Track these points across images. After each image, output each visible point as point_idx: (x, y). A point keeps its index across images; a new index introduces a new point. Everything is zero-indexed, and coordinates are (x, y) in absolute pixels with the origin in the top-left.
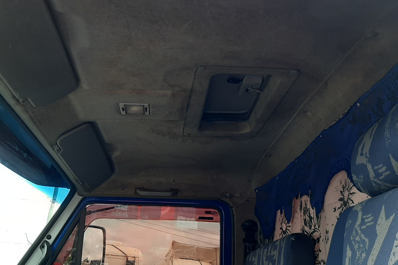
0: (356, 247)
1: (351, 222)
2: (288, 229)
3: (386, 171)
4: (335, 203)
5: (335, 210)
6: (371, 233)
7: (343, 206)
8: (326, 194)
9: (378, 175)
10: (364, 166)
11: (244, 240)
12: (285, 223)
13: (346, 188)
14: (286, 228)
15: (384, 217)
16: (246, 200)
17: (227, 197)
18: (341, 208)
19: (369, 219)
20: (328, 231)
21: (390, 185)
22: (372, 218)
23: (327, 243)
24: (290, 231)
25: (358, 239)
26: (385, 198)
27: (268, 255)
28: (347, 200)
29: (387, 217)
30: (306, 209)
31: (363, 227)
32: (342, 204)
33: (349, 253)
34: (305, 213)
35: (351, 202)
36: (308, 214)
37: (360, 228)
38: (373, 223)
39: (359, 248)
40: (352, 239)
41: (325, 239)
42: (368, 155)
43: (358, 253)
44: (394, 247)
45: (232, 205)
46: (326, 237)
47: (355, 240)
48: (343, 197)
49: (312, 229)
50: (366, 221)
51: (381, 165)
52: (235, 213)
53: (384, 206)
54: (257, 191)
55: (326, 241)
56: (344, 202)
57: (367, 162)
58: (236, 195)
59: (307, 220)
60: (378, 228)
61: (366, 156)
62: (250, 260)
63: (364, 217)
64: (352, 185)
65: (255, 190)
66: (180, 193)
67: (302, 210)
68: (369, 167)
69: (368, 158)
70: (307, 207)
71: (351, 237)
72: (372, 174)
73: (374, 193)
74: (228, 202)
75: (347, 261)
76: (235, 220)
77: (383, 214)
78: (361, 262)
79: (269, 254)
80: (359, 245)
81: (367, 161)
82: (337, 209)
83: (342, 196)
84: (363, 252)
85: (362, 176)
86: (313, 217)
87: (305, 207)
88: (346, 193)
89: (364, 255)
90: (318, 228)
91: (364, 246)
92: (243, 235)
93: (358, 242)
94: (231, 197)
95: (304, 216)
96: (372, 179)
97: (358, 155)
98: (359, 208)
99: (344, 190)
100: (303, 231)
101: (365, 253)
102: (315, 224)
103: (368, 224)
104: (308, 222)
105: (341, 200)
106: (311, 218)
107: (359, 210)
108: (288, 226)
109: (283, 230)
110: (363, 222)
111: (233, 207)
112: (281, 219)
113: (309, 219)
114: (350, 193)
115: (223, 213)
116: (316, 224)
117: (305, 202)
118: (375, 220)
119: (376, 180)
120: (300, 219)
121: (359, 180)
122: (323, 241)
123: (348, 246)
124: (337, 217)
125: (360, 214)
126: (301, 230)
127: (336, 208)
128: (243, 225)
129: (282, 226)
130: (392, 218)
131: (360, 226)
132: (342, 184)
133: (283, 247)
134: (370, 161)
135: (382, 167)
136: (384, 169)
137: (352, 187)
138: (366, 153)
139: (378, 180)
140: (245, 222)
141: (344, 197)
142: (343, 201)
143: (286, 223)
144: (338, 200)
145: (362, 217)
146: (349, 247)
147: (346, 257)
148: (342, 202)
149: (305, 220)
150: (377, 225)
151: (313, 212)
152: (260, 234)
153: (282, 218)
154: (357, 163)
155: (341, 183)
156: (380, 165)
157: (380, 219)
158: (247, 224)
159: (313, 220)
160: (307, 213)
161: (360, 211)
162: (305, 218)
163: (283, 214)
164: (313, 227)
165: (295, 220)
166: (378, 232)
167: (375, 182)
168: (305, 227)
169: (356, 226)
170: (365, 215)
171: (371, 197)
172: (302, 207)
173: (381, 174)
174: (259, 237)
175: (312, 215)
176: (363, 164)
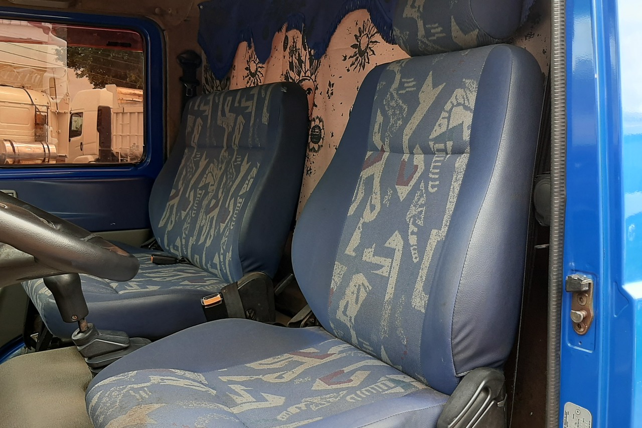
0: (390, 113)
1: (384, 83)
2: (259, 71)
3: (441, 32)
4: (347, 49)
5: (345, 59)
6: (412, 101)
7: (358, 55)
8: (334, 36)
9: (428, 33)
10: (413, 22)
11: (182, 79)
12: (254, 62)
13: (365, 33)
14: (257, 69)
15: (431, 85)
16: (185, 20)
17: (155, 14)
18: (355, 57)
19: (410, 84)
20: (333, 84)
21: (439, 48)
22: (414, 83)
23: (329, 98)
24: (262, 74)
25: (393, 103)
26: (433, 64)
27: (235, 106)
28: (366, 49)
29: (435, 86)
30: (294, 49)
31: (401, 92)
32: (355, 52)
33: (380, 118)
34: (292, 53)
35: (372, 53)
36: (297, 55)
37: (397, 92)
38: (415, 89)
39: (394, 114)
40: (385, 103)
41: (328, 93)
42: (421, 9)
43: (391, 119)
44: (440, 119)
45: (162, 27)
46: (328, 90)
47: (389, 105)
48: (358, 43)
49: (301, 76)
50: (406, 85)
51: (437, 25)
52: (167, 39)
53: (431, 72)
54: (201, 7)
55: (329, 96)
56: (360, 50)
57: (418, 18)
58: (170, 12)
59: (294, 64)
60: (421, 95)
61: (419, 10)
62: (196, 108)
63: (403, 80)
64: (376, 30)
65: (199, 5)
66: (80, 4)
67: (288, 50)
68: (420, 24)
69: (420, 12)
70: (296, 46)
71: (384, 101)
72: (421, 32)
73: (415, 52)
74: (158, 23)
75: (377, 127)
76: (167, 50)
77: (429, 80)
78: (395, 129)
79: (236, 104)
80: (394, 112)
81: (418, 16)
82: (347, 58)
83: (358, 41)
84: (399, 119)
85: (408, 33)
86: (304, 61)
87: (293, 45)
88: (364, 41)
89: (400, 122)
90: (310, 76)
91: (401, 113)
92: (180, 72)
93: (393, 108)
94: (163, 14)
95: (290, 58)
96: (419, 37)
97: (407, 6)
98: (397, 68)
99: (360, 35)
100: (287, 77)
101: (401, 120)
102: (306, 70)
103: (408, 89)
104: (296, 67)
105: (354, 46)
106: (300, 62)
107: (396, 70)
108: (259, 67)
109: (250, 72)
110: (401, 86)
111: (164, 30)
112: (248, 56)
113: (297, 62)
114: (370, 40)
115: (149, 38)
116: (308, 70)
117: (294, 39)
118: (419, 86)
119: (425, 40)
120: (281, 60)
121: (402, 36)
122: (321, 94)
123: (379, 111)
124: (347, 68)
125: (398, 77)
126: (282, 75)
127: (346, 56)
128: (179, 57)
129: (249, 66)
130: (441, 87)
131: (397, 90)
132: (358, 26)
133: (267, 98)
134: (422, 17)
135: (437, 27)
136: (440, 29)
137: (374, 34)
138: (419, 7)
139: (428, 40)
140: (184, 53)
141: (360, 44)
142: (357, 49)
143: (257, 63)
144: (351, 46)
145: (401, 80)
146: (381, 111)
147: (375, 122)
148: (355, 50)
149: (291, 64)
150: (421, 92)
151: (305, 55)
152: (206, 71)
153: (250, 54)
154: (404, 16)
155: (357, 24)
156: (435, 24)
157: (425, 86)
158: (184, 56)
159: (303, 65)
160: (295, 55)
161: (399, 73)
162: (292, 60)
163: (253, 48)
164: (302, 74)
165: (273, 60)
166: (421, 101)
167: (422, 42)
168: (291, 72)
169: (391, 90)
170: (405, 78)
171: (410, 57)
172: (287, 45)
173: (434, 35)
174: (203, 75)
175: (303, 58)
176: (413, 18)
